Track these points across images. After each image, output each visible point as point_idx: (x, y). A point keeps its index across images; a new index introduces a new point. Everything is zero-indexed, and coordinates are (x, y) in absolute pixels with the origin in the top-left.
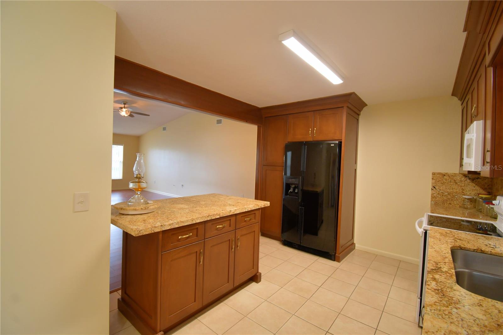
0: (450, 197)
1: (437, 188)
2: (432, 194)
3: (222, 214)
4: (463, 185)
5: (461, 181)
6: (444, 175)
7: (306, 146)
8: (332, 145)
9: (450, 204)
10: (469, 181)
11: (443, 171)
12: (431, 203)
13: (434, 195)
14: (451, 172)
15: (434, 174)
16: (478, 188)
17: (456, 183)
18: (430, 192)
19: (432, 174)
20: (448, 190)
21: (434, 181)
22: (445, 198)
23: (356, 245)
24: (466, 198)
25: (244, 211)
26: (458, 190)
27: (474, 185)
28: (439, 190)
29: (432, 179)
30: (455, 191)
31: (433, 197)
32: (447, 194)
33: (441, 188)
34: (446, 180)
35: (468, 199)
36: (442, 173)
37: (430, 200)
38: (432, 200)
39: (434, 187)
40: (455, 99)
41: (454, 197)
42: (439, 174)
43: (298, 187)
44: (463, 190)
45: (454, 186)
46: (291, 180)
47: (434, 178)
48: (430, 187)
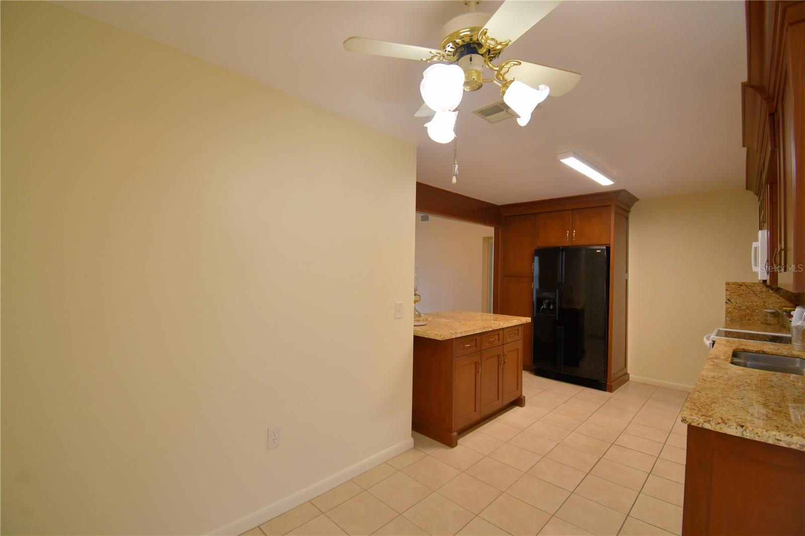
0: (748, 312)
1: (732, 300)
2: (727, 309)
3: (493, 327)
4: (764, 296)
5: (762, 292)
6: (741, 285)
7: (564, 253)
8: (598, 251)
9: (749, 320)
10: (771, 291)
11: (740, 281)
12: (726, 320)
13: (730, 309)
15: (729, 284)
17: (756, 295)
18: (724, 306)
19: (726, 284)
20: (747, 304)
21: (728, 292)
22: (743, 313)
23: (630, 376)
24: (768, 312)
25: (510, 325)
26: (758, 303)
27: (778, 296)
28: (735, 304)
29: (726, 290)
30: (755, 304)
31: (728, 312)
32: (745, 308)
33: (738, 301)
34: (743, 290)
35: (771, 313)
36: (736, 283)
37: (724, 316)
38: (726, 316)
39: (729, 300)
40: (750, 193)
41: (754, 311)
42: (734, 284)
43: (554, 303)
44: (764, 302)
45: (754, 298)
46: (545, 294)
47: (729, 289)
48: (724, 300)
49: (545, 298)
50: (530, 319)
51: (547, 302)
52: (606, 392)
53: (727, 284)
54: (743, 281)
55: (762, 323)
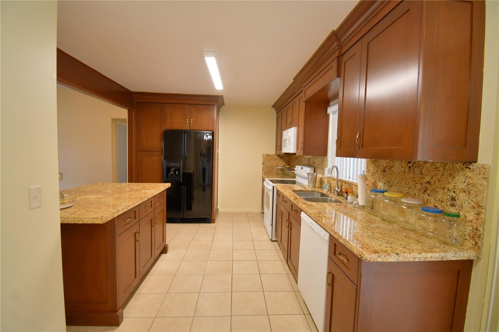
0: (271, 169)
1: (265, 163)
2: (263, 168)
3: (148, 196)
4: (277, 161)
5: (276, 159)
6: (269, 156)
7: (186, 134)
9: (271, 173)
10: (279, 158)
11: (268, 153)
13: (264, 168)
14: (272, 154)
16: (283, 162)
17: (274, 160)
18: (261, 166)
20: (270, 164)
22: (269, 170)
23: (219, 210)
24: (279, 169)
26: (275, 164)
27: (282, 160)
29: (263, 158)
30: (273, 165)
31: (263, 169)
32: (270, 167)
33: (267, 164)
34: (269, 158)
35: (280, 169)
38: (263, 171)
39: (264, 163)
40: (273, 109)
41: (273, 168)
42: (266, 155)
43: (179, 170)
44: (277, 164)
45: (273, 162)
46: (171, 164)
48: (262, 163)
49: (172, 167)
50: (170, 184)
51: (173, 169)
52: (212, 224)
53: (263, 155)
54: (269, 154)
55: (276, 174)
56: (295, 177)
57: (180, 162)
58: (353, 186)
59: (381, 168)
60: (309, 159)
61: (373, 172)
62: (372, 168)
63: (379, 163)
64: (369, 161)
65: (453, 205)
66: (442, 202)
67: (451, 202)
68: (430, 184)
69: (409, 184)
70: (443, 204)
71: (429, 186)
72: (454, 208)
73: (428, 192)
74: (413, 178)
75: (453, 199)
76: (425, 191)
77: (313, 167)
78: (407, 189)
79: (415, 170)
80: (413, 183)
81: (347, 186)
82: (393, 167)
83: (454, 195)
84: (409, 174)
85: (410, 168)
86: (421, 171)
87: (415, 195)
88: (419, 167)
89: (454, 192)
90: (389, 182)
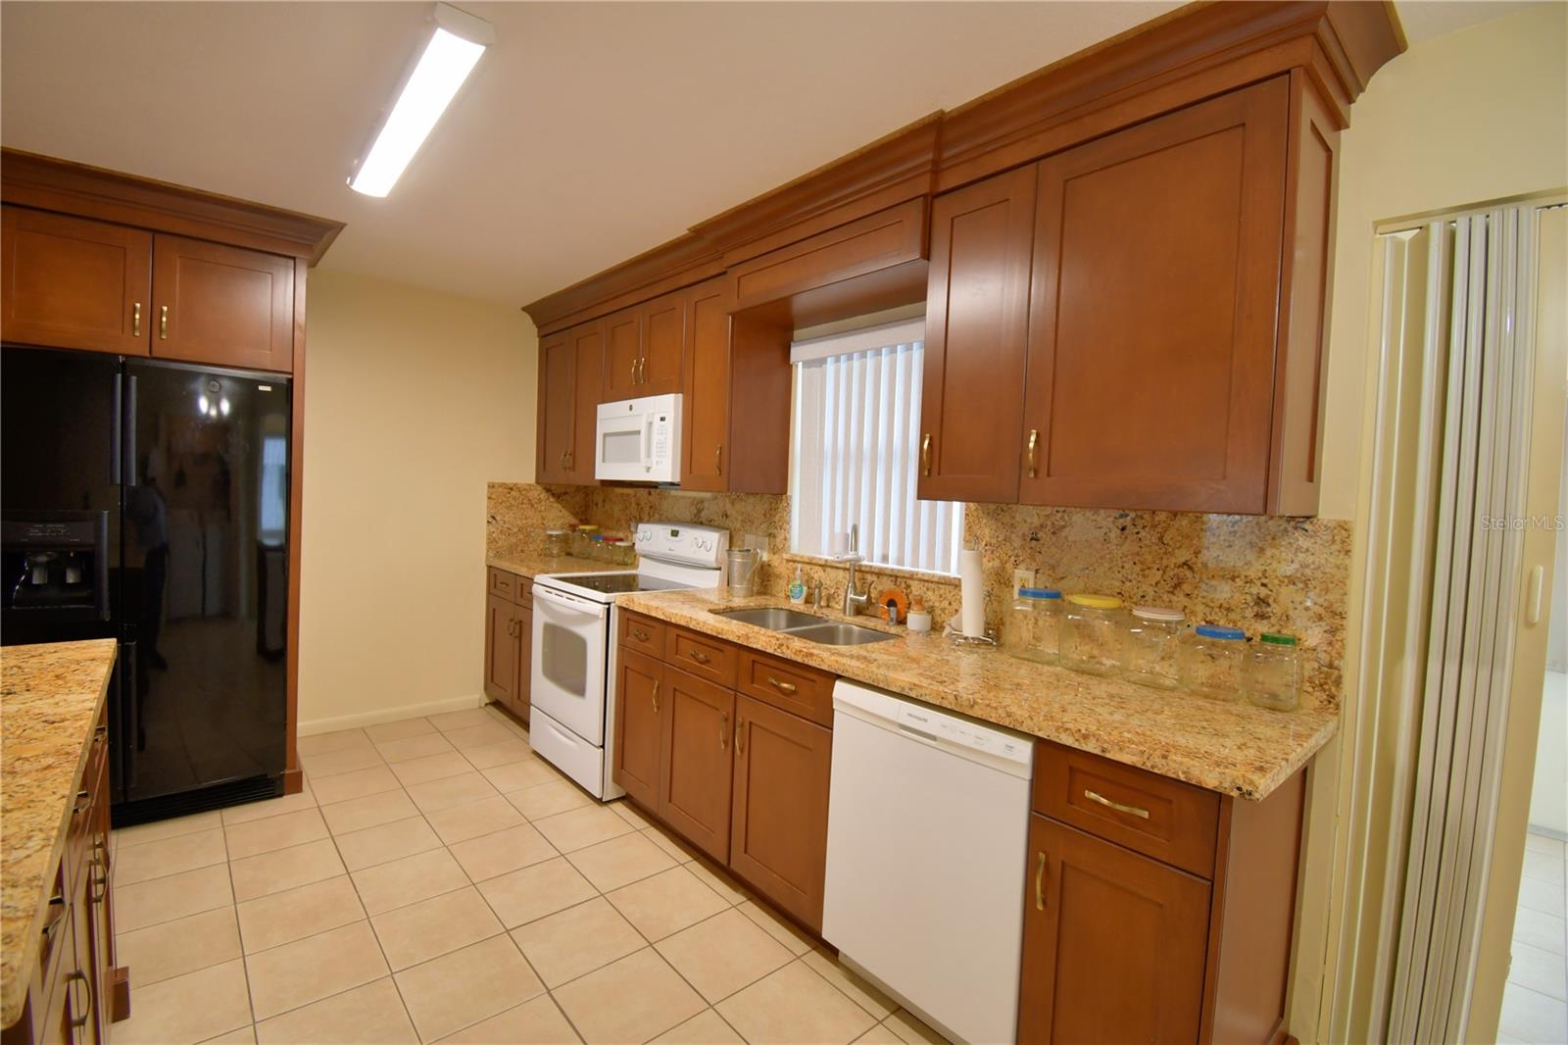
0: (521, 537)
1: (498, 518)
2: (490, 534)
4: (543, 508)
5: (540, 501)
6: (511, 489)
7: (134, 378)
8: (261, 388)
9: (522, 551)
10: (552, 499)
11: (510, 481)
12: (487, 555)
13: (494, 535)
14: (523, 482)
15: (493, 487)
16: (565, 513)
17: (532, 506)
18: (483, 529)
19: (489, 486)
20: (519, 522)
21: (493, 502)
22: (513, 540)
24: (551, 536)
26: (534, 521)
27: (560, 507)
28: (502, 523)
29: (489, 498)
30: (530, 521)
31: (490, 541)
32: (516, 530)
33: (506, 519)
34: (514, 499)
35: (557, 536)
36: (505, 484)
37: (484, 547)
39: (493, 517)
40: (528, 319)
41: (528, 535)
42: (502, 485)
43: (86, 559)
44: (543, 518)
45: (530, 513)
46: (36, 532)
47: (493, 496)
48: (485, 518)
49: (40, 547)
50: (115, 640)
51: (44, 560)
52: (285, 797)
53: (491, 486)
54: (514, 482)
55: (540, 555)
56: (634, 565)
57: (98, 518)
58: (911, 582)
59: (1024, 529)
60: (702, 501)
61: (994, 541)
62: (987, 531)
63: (1014, 518)
64: (976, 510)
65: (1260, 616)
66: (1229, 610)
67: (1256, 609)
68: (1190, 568)
69: (1123, 572)
70: (1232, 616)
71: (1188, 574)
72: (1265, 622)
73: (1186, 588)
74: (1138, 554)
75: (1261, 601)
76: (1177, 586)
77: (727, 529)
78: (1117, 584)
79: (1143, 534)
80: (1137, 568)
81: (886, 585)
82: (1064, 527)
83: (1264, 592)
84: (1122, 545)
85: (1123, 529)
86: (1161, 539)
87: (1143, 597)
88: (1154, 527)
89: (1263, 585)
90: (1053, 567)
